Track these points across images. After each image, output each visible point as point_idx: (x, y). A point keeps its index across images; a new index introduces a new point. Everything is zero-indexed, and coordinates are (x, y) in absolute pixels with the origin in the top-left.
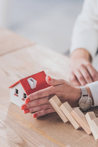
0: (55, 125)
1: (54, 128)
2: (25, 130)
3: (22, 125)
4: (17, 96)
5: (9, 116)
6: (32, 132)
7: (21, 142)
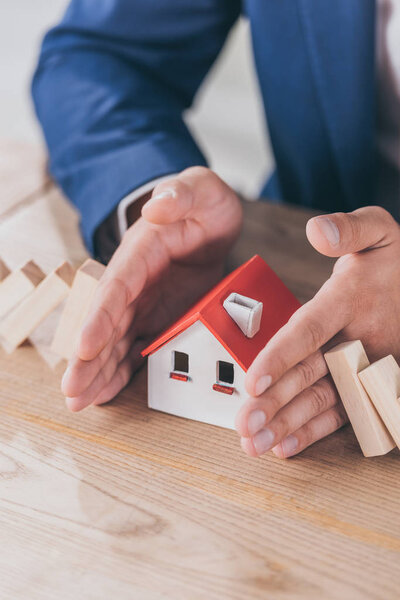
0: (354, 476)
1: (359, 490)
2: (251, 520)
3: (223, 499)
4: (187, 378)
5: (153, 475)
6: (279, 521)
7: (265, 573)
